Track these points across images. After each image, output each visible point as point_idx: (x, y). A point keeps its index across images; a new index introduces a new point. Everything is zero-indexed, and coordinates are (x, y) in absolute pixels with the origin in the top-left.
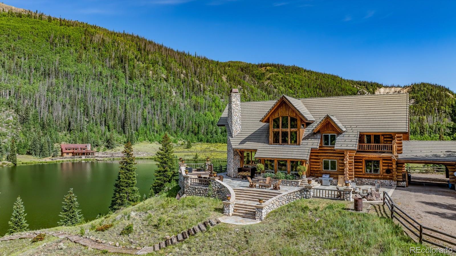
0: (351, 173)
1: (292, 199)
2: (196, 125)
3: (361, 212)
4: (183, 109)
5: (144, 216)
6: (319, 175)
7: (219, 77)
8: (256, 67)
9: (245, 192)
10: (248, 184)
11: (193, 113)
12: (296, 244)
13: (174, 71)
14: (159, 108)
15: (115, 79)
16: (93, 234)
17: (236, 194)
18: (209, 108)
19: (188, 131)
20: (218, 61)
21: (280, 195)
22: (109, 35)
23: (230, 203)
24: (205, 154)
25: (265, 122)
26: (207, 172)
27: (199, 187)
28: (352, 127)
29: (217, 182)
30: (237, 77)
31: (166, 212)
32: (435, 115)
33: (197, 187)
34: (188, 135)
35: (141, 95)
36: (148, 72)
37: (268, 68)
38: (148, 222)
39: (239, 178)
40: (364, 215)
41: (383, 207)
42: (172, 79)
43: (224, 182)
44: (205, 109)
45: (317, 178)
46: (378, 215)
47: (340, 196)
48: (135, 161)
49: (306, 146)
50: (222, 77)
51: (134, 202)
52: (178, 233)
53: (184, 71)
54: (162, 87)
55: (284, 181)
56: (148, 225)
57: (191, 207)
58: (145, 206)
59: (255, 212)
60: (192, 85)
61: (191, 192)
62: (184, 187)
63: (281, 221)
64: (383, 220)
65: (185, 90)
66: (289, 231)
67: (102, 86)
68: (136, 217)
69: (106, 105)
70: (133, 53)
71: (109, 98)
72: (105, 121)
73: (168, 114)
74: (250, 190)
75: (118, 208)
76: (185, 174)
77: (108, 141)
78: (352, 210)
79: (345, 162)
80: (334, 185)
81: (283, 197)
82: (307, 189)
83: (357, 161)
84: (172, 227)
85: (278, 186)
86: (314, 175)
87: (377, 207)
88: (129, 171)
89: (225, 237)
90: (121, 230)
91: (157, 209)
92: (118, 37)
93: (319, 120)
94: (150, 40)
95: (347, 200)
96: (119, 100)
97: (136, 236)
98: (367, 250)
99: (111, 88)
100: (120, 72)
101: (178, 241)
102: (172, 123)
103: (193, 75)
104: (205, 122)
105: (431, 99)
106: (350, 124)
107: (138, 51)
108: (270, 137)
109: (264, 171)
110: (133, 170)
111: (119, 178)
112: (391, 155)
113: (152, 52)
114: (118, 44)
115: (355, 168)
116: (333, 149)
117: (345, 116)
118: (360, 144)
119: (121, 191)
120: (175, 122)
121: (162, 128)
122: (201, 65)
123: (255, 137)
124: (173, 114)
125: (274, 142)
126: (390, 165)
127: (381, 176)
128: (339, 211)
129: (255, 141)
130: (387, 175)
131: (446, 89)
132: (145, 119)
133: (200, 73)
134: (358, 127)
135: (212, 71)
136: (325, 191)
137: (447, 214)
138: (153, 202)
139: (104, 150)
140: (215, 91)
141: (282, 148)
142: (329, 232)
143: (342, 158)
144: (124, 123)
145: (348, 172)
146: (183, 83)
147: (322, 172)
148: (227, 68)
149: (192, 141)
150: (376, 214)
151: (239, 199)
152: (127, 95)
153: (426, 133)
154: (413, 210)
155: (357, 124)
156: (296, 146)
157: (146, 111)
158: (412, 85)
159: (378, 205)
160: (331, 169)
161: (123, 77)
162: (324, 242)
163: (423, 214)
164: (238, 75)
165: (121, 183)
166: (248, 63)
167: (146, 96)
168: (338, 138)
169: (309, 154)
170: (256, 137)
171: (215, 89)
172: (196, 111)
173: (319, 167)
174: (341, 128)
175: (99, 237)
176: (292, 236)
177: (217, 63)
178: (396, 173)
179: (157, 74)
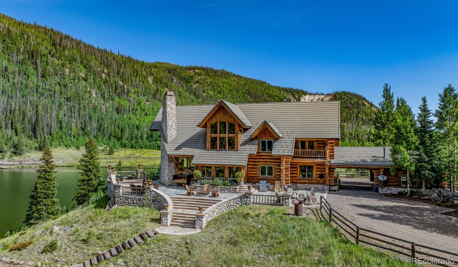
0: (287, 178)
1: (232, 206)
2: (119, 129)
3: (301, 216)
4: (104, 111)
5: (69, 230)
6: (257, 181)
7: (145, 78)
8: (184, 69)
9: (183, 201)
10: (185, 192)
11: (116, 116)
12: (240, 252)
13: (94, 70)
14: (77, 110)
15: (24, 76)
16: (7, 254)
17: (173, 203)
18: (133, 111)
19: (110, 136)
20: (143, 62)
21: (220, 203)
22: (16, 25)
23: (168, 213)
24: (129, 161)
25: (203, 127)
26: (139, 180)
27: (133, 196)
28: (288, 133)
29: (152, 190)
30: (164, 80)
31: (95, 225)
32: (354, 122)
33: (129, 197)
34: (109, 140)
35: (56, 95)
36: (64, 70)
37: (197, 71)
38: (75, 236)
39: (173, 185)
40: (304, 219)
41: (321, 212)
42: (92, 79)
43: (160, 190)
44: (129, 112)
45: (254, 184)
46: (317, 219)
47: (279, 201)
48: (55, 169)
49: (244, 152)
50: (148, 79)
51: (54, 215)
52: (111, 247)
53: (106, 71)
54: (81, 87)
55: (222, 188)
56: (75, 241)
57: (124, 218)
58: (71, 219)
59: (195, 221)
60: (114, 86)
61: (124, 202)
62: (114, 197)
63: (223, 230)
64: (322, 224)
65: (106, 91)
66: (231, 239)
67: (8, 83)
68: (60, 232)
69: (13, 106)
70: (47, 48)
71: (17, 97)
72: (12, 124)
73: (87, 117)
74: (188, 198)
75: (34, 222)
76: (117, 183)
77: (15, 147)
78: (292, 215)
79: (282, 168)
80: (271, 190)
81: (223, 204)
82: (247, 196)
83: (293, 166)
84: (104, 241)
85: (216, 194)
86: (251, 181)
87: (315, 211)
88: (49, 180)
89: (165, 249)
90: (43, 247)
91: (84, 221)
92: (28, 29)
93: (256, 126)
94: (67, 34)
95: (286, 205)
96: (29, 100)
97: (61, 253)
98: (310, 254)
99: (19, 86)
100: (31, 69)
101: (112, 256)
102: (92, 127)
103: (116, 75)
104: (128, 126)
105: (350, 107)
106: (286, 130)
107: (53, 45)
108: (208, 142)
109: (201, 178)
110: (53, 179)
111: (36, 188)
112: (323, 160)
113: (69, 48)
114: (28, 36)
115: (291, 174)
116: (270, 154)
117: (281, 122)
118: (296, 150)
119: (38, 203)
120: (95, 125)
121: (81, 132)
122: (125, 65)
123: (191, 142)
124: (93, 117)
125: (211, 148)
126: (323, 170)
127: (315, 180)
128: (281, 217)
129: (191, 147)
130: (320, 179)
131: (363, 98)
132: (61, 122)
133: (123, 73)
134: (294, 133)
135: (137, 72)
136: (265, 197)
137: (375, 215)
138: (79, 215)
139: (11, 157)
140: (140, 93)
141: (219, 154)
142: (272, 238)
143: (279, 164)
144: (35, 127)
145: (284, 178)
146: (104, 83)
147: (259, 178)
148: (153, 69)
149: (115, 147)
150: (315, 218)
151: (177, 208)
152: (39, 95)
153: (346, 139)
154: (347, 213)
155: (293, 130)
156: (234, 152)
157: (61, 113)
158: (334, 93)
159: (316, 209)
160: (268, 175)
161: (34, 75)
162: (268, 248)
163: (356, 216)
164: (165, 77)
165: (38, 194)
166: (175, 65)
167: (62, 96)
168: (275, 143)
169: (247, 160)
170: (193, 142)
171: (140, 91)
172: (119, 114)
173: (257, 173)
174: (278, 134)
175: (15, 257)
176: (235, 244)
177: (143, 64)
178: (329, 178)
179: (74, 72)
